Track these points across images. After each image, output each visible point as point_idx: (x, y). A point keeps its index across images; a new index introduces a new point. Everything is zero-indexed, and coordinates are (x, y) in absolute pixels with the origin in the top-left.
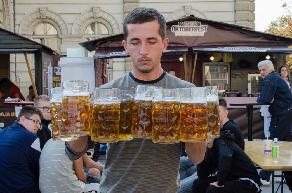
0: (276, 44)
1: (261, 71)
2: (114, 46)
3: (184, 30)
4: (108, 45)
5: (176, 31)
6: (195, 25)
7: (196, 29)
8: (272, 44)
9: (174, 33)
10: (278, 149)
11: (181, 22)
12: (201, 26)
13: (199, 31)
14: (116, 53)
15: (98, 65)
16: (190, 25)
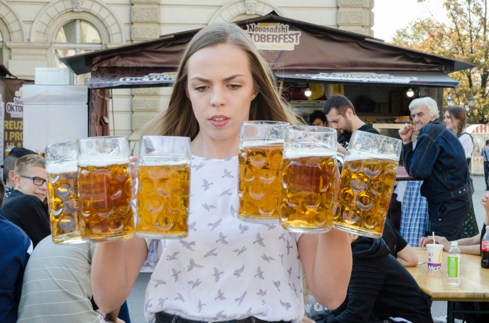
0: (425, 69)
1: (414, 116)
2: (125, 66)
3: (257, 39)
4: (115, 62)
6: (278, 31)
7: (280, 39)
8: (419, 70)
10: (459, 261)
12: (289, 32)
13: (285, 42)
14: (131, 79)
15: (94, 100)
16: (269, 29)
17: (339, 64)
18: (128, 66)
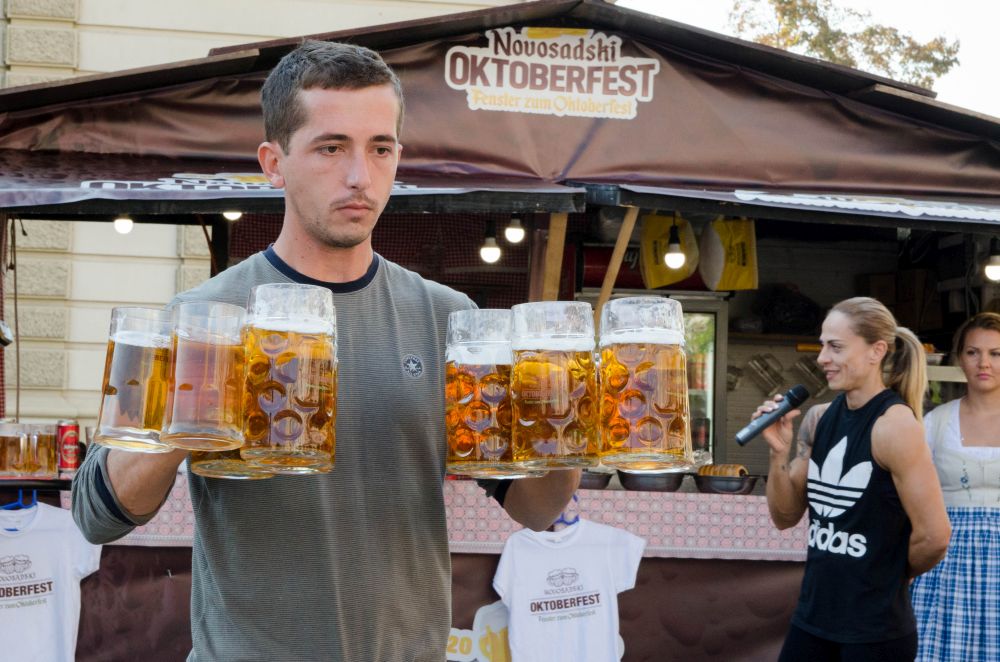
2: (88, 150)
3: (519, 79)
4: (53, 135)
5: (473, 82)
6: (586, 54)
7: (592, 80)
9: (464, 94)
11: (502, 32)
12: (622, 61)
13: (607, 91)
16: (558, 49)
17: (778, 168)
18: (95, 151)
